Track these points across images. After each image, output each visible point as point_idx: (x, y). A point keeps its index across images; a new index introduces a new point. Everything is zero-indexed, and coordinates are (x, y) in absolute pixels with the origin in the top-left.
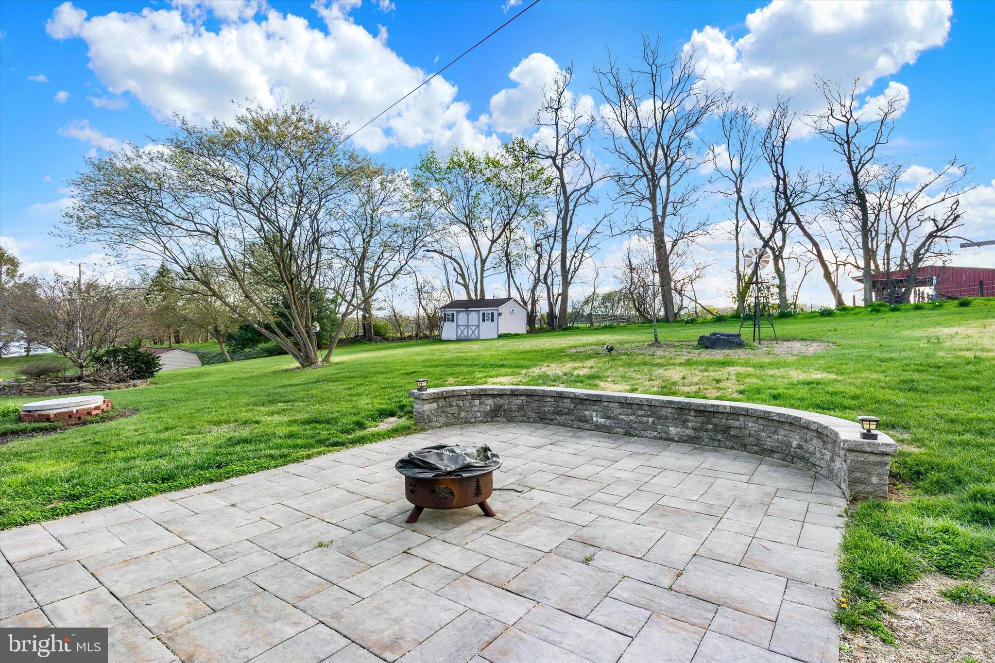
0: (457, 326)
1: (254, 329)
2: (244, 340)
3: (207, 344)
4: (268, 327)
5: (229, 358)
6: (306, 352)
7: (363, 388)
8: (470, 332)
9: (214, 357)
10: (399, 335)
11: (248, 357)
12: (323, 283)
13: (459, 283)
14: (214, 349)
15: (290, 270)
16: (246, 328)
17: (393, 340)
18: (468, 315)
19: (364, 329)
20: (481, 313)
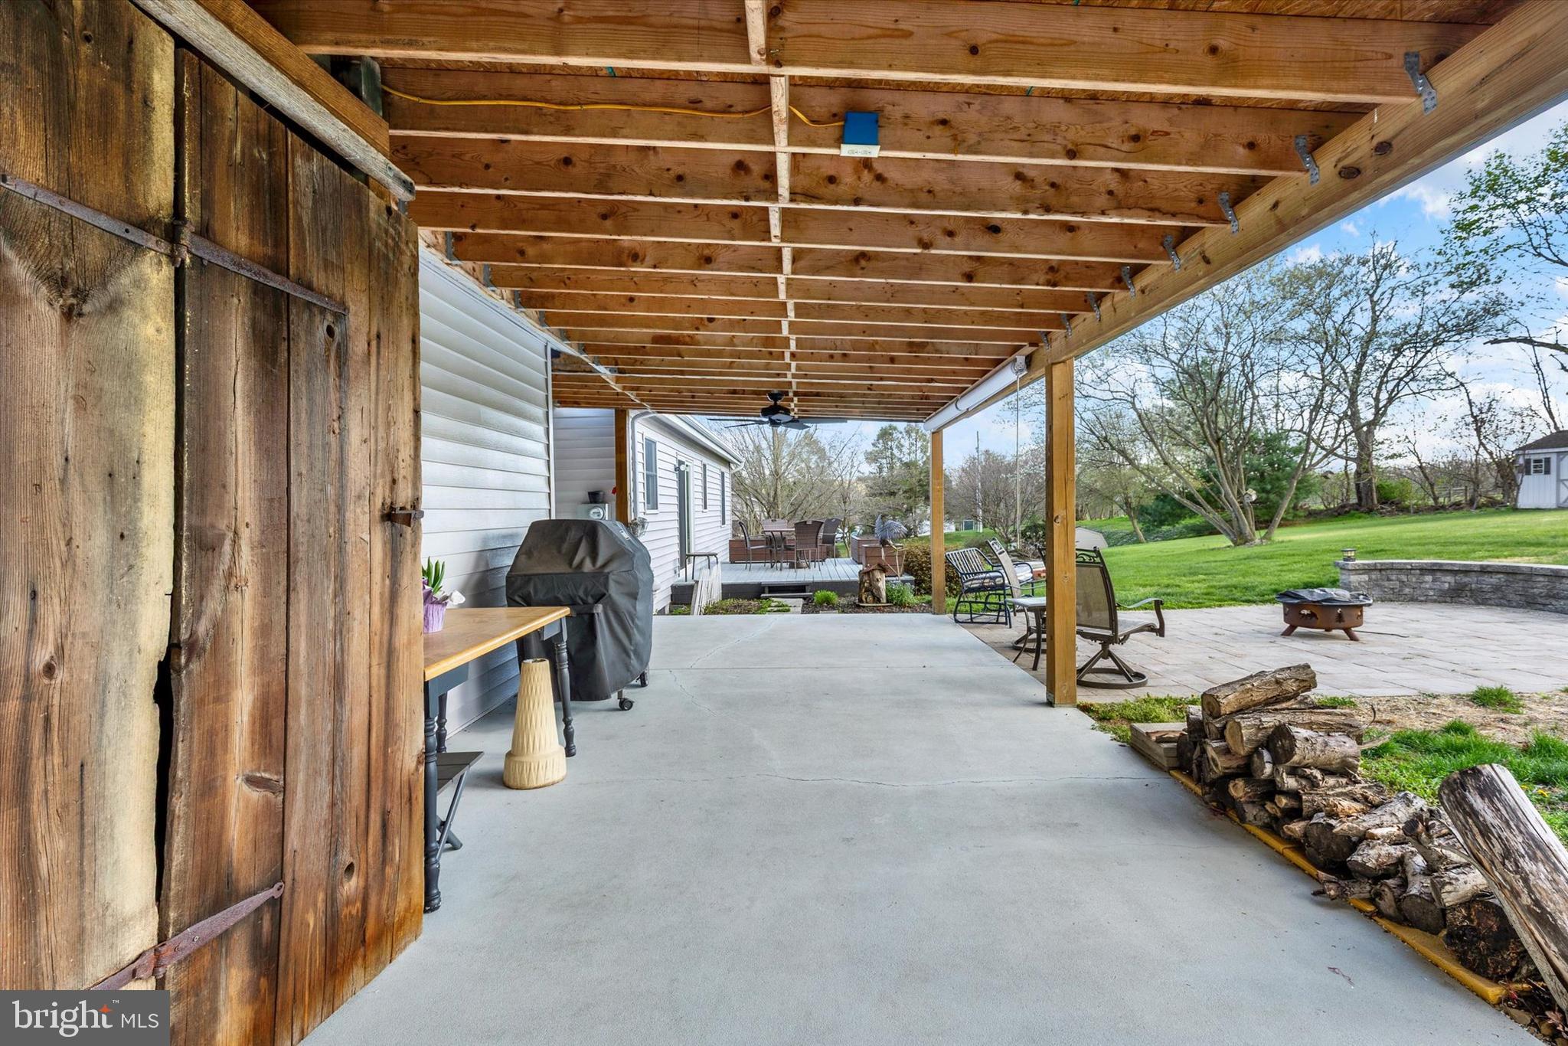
0: (1560, 480)
1: (1174, 499)
2: (1161, 514)
3: (1112, 521)
4: (1190, 497)
5: (1142, 538)
6: (1239, 527)
7: (1299, 565)
9: (1122, 538)
10: (1431, 502)
11: (1166, 538)
12: (1283, 421)
14: (1121, 528)
15: (1216, 423)
16: (1164, 497)
17: (1419, 511)
19: (1359, 492)
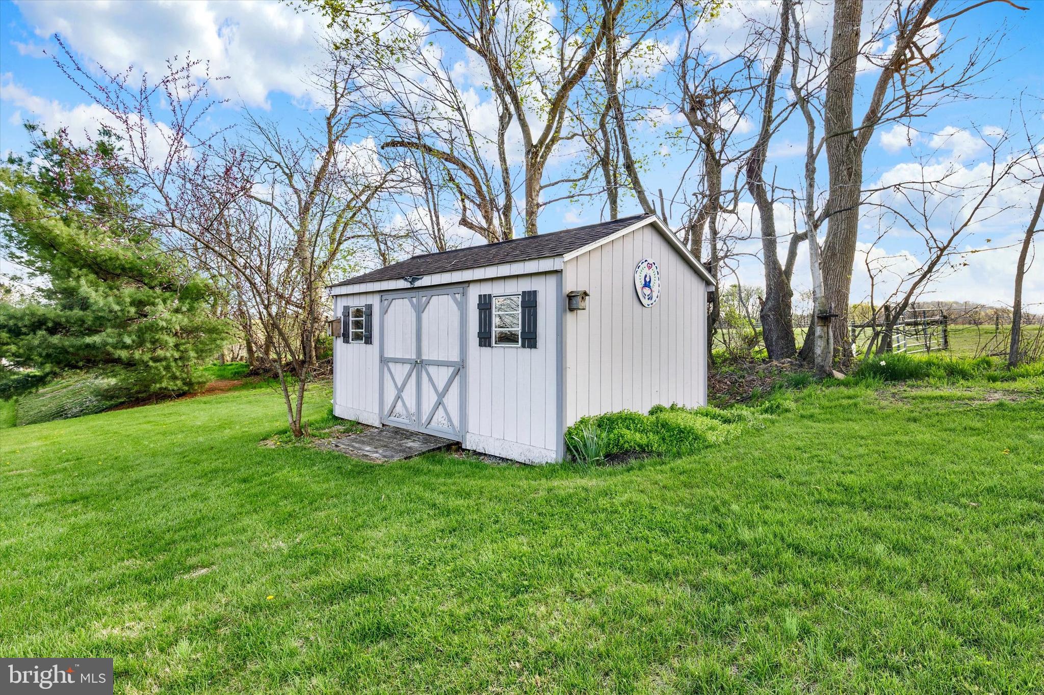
0: (384, 361)
8: (429, 398)
13: (471, 226)
18: (419, 311)
20: (474, 293)
